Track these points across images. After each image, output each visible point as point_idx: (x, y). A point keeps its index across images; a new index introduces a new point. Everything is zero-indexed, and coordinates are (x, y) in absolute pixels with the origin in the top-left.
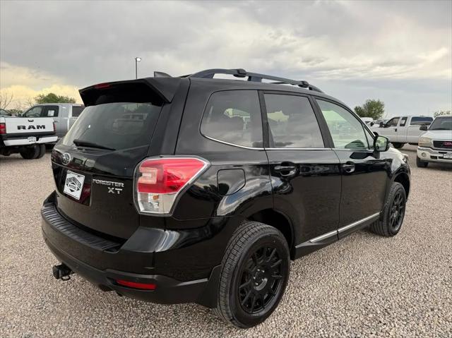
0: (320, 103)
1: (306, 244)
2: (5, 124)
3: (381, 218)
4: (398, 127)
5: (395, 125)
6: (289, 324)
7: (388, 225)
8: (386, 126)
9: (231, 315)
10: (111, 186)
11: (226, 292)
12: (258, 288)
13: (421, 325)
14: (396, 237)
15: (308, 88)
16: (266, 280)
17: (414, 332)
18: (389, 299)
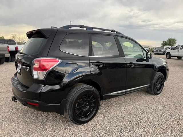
0: (119, 39)
1: (109, 94)
2: (18, 47)
3: (150, 87)
4: (179, 50)
5: (178, 49)
6: (97, 125)
7: (154, 90)
8: (174, 49)
9: (71, 118)
10: (26, 68)
11: (69, 110)
12: (84, 110)
13: (150, 130)
14: (158, 95)
15: (115, 33)
16: (88, 107)
17: (146, 132)
18: (142, 119)
